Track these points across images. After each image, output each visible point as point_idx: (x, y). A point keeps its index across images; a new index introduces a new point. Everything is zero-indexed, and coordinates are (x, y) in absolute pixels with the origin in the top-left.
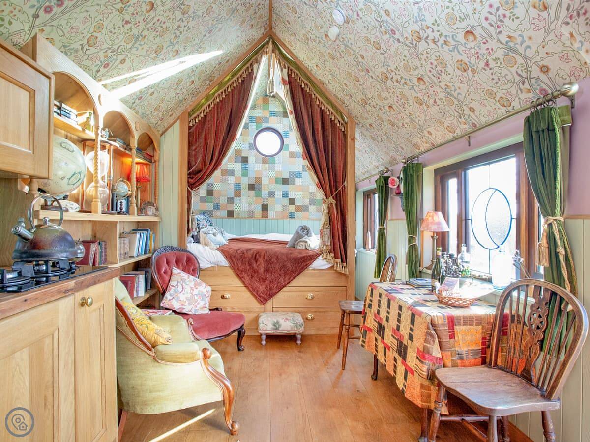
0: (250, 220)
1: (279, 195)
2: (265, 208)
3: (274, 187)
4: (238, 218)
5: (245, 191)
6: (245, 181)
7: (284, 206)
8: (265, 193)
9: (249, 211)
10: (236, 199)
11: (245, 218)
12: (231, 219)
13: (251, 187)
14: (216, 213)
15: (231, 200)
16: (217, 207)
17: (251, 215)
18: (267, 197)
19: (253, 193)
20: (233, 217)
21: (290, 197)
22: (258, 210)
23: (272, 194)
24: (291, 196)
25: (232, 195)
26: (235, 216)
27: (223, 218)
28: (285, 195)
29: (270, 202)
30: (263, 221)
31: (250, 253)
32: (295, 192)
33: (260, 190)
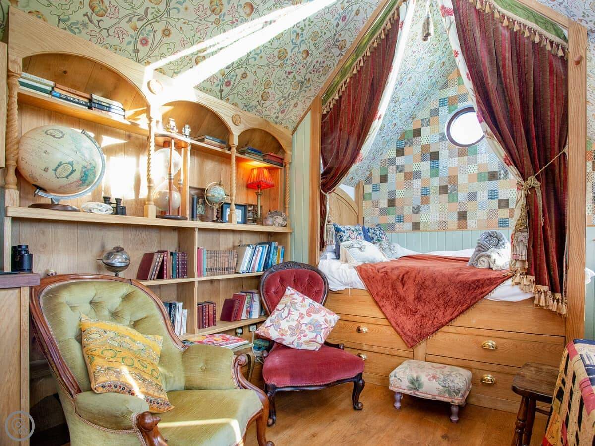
0: (442, 233)
1: (483, 196)
2: (462, 216)
3: (475, 186)
4: (426, 231)
5: (434, 196)
6: (435, 183)
7: (491, 211)
8: (462, 195)
9: (439, 221)
10: (423, 207)
11: (435, 231)
12: (417, 233)
13: (444, 190)
14: (398, 226)
15: (417, 209)
16: (400, 219)
17: (443, 226)
18: (465, 201)
19: (445, 197)
20: (419, 230)
21: (499, 198)
22: (453, 219)
23: (472, 196)
24: (502, 195)
25: (418, 203)
26: (421, 229)
27: (406, 232)
28: (493, 195)
29: (470, 207)
30: (459, 232)
31: (396, 272)
32: (508, 190)
33: (455, 191)
